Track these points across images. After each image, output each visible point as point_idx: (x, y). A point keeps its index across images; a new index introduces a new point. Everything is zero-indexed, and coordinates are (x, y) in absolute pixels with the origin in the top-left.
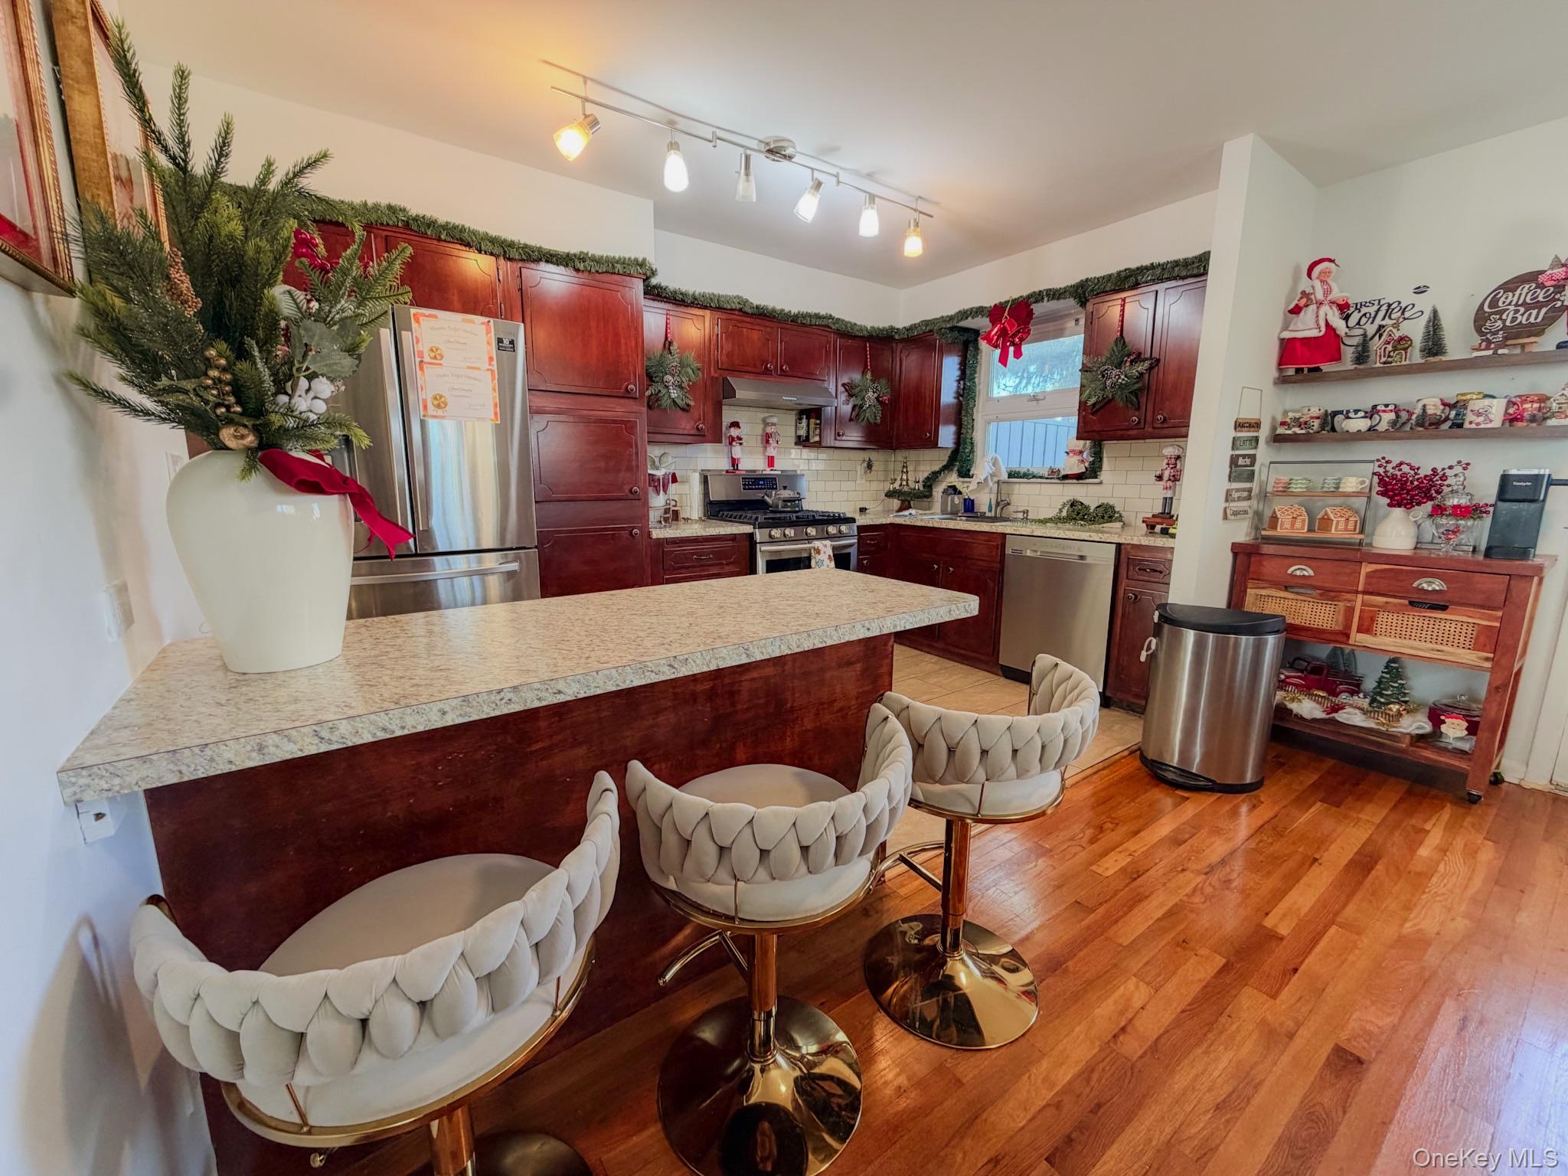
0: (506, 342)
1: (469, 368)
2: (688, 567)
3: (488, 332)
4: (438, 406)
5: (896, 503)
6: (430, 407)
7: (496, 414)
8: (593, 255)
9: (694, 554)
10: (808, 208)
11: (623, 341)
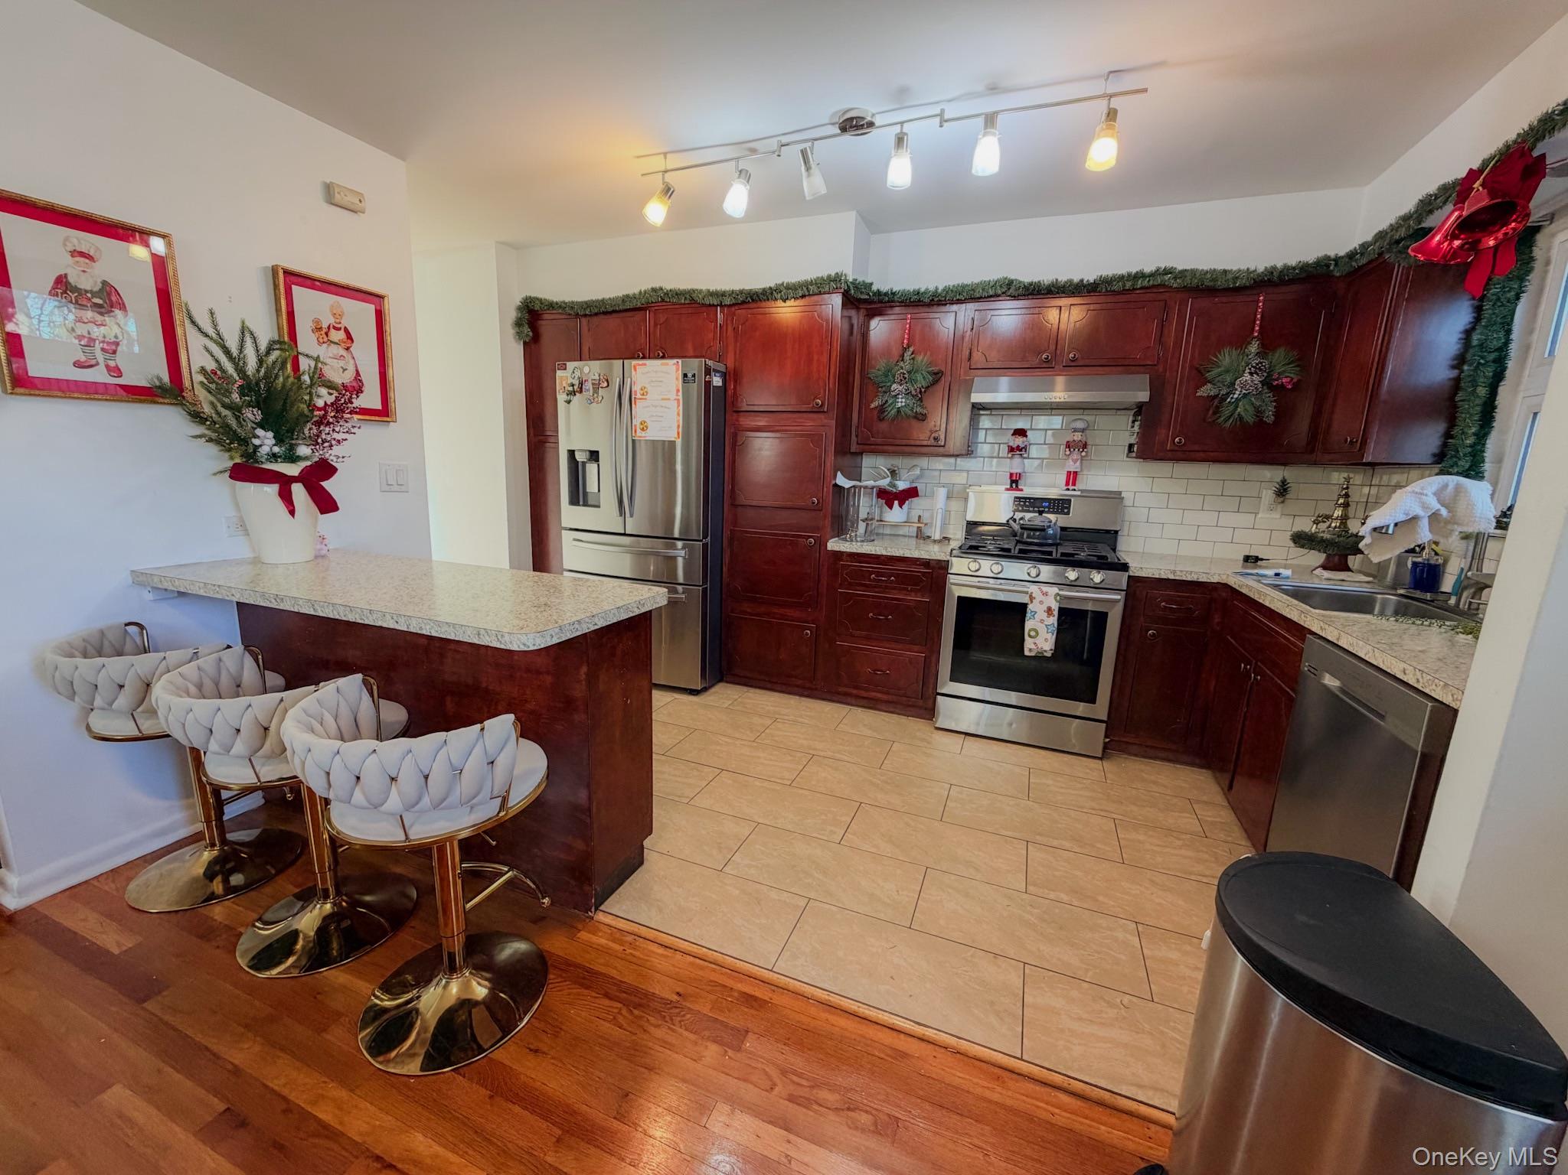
0: (690, 375)
1: (663, 399)
2: (865, 585)
3: (677, 370)
4: (643, 429)
5: (1317, 558)
6: (638, 430)
7: (678, 433)
8: (788, 284)
9: (872, 573)
10: (900, 173)
11: (815, 357)
